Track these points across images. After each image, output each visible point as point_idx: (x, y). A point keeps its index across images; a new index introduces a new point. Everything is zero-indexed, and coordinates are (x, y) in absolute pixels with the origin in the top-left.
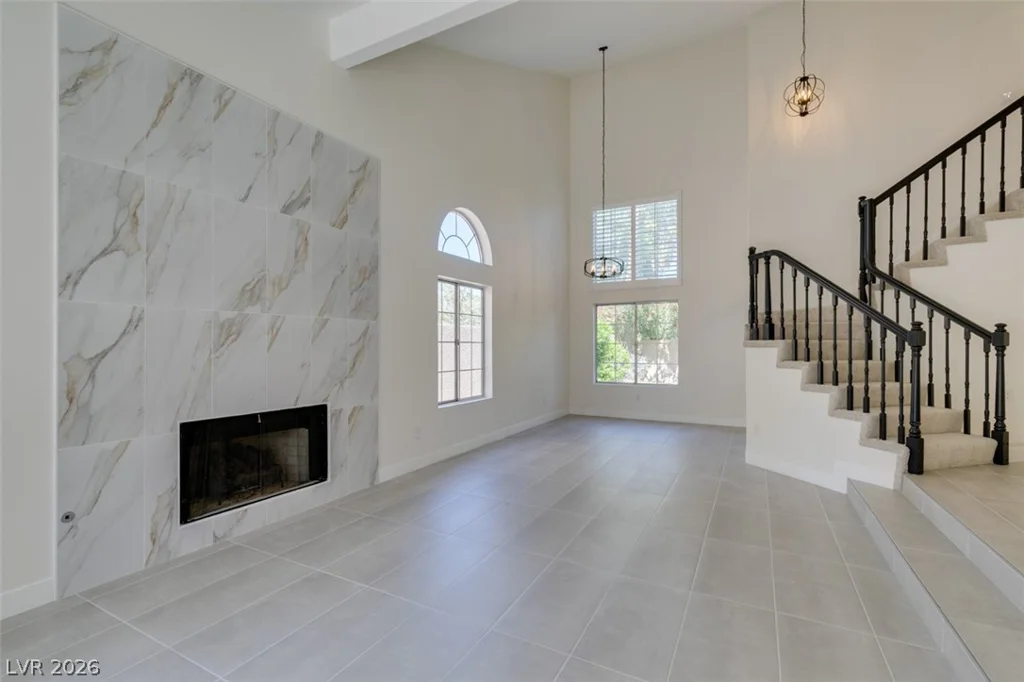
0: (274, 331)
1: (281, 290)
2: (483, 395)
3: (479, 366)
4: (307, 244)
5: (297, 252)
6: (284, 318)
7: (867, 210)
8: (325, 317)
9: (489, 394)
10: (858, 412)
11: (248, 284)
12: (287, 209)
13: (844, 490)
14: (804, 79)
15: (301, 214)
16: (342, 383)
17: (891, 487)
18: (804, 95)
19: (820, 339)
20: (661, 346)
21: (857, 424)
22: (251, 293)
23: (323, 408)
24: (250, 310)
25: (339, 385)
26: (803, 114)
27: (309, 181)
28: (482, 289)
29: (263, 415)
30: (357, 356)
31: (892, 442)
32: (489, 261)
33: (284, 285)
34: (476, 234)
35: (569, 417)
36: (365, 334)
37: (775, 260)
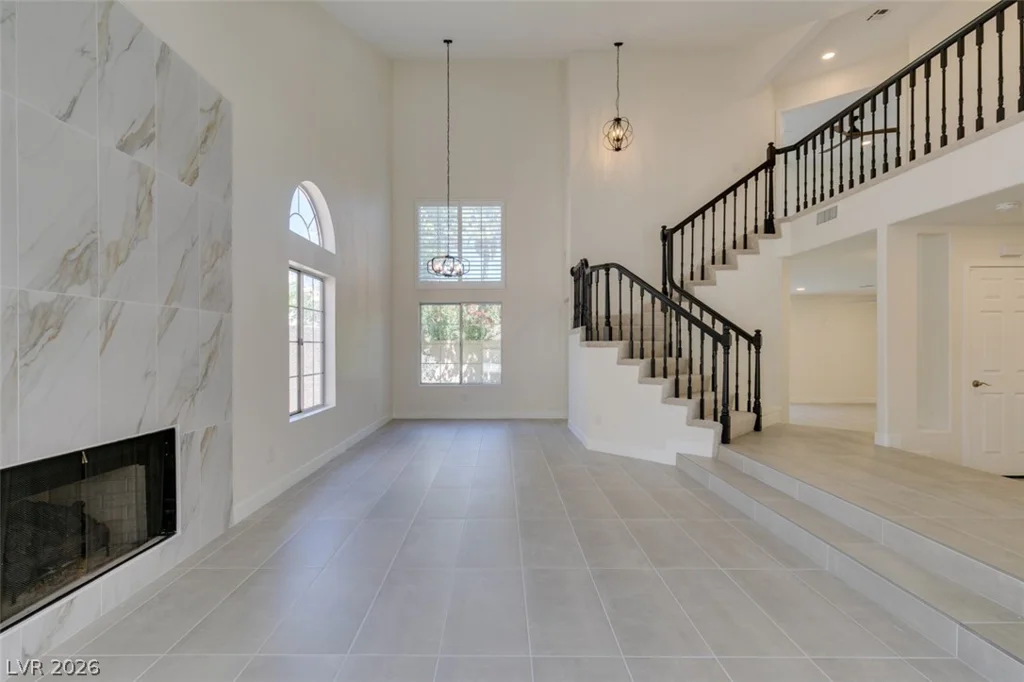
0: (109, 325)
1: (118, 264)
2: (323, 404)
3: (318, 369)
4: (151, 201)
5: (138, 210)
6: (123, 304)
7: (667, 236)
8: (174, 305)
9: (332, 402)
10: (683, 399)
11: (72, 251)
12: (124, 146)
13: (673, 462)
14: (618, 121)
15: (142, 156)
16: (193, 397)
17: (710, 455)
18: (618, 132)
19: (653, 340)
20: (448, 346)
21: (684, 409)
22: (76, 265)
23: (170, 435)
24: (74, 291)
25: (189, 400)
26: (618, 149)
27: (153, 110)
28: (322, 279)
29: (91, 452)
30: (210, 358)
31: (709, 420)
32: (331, 246)
33: (122, 256)
34: (317, 216)
35: (394, 423)
36: (217, 330)
37: (614, 272)
